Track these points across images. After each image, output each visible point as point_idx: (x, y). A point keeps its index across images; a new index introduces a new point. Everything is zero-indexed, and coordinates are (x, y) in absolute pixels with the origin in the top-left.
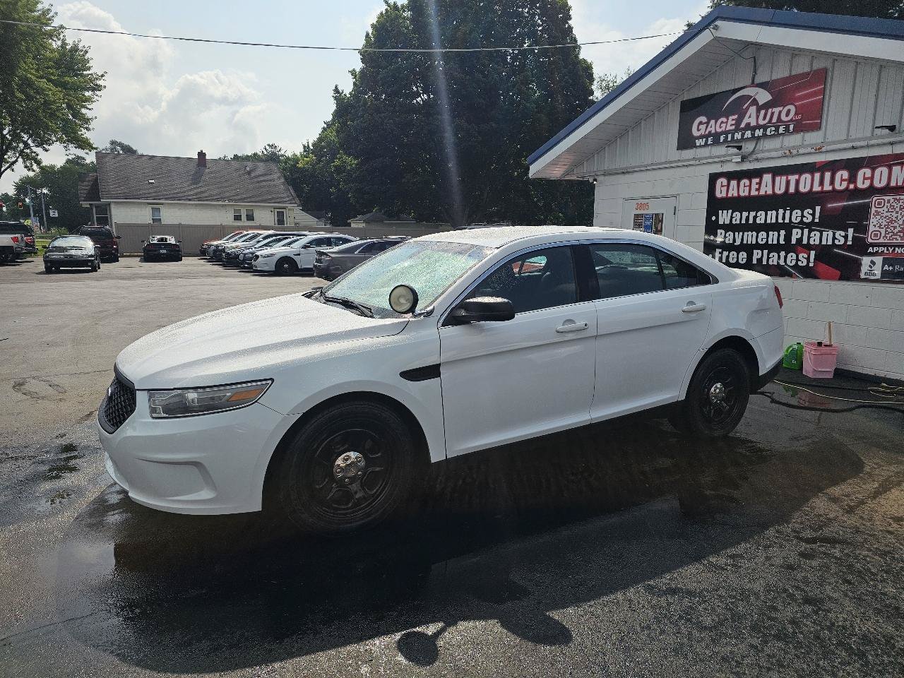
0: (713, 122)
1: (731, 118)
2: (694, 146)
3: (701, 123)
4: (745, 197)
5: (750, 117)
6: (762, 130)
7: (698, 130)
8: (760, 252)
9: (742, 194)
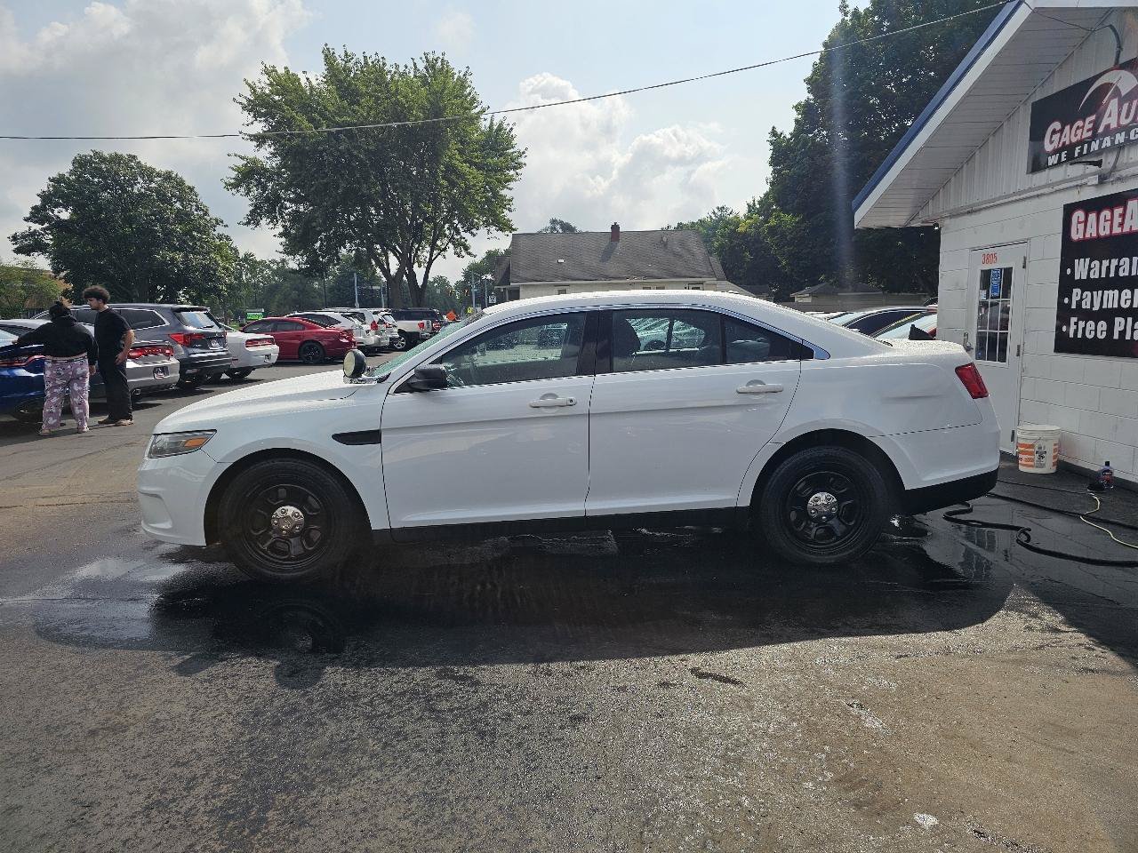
0: (1068, 128)
1: (1088, 120)
2: (1047, 167)
3: (1054, 132)
4: (1106, 238)
5: (1110, 116)
6: (1123, 133)
7: (1051, 142)
8: (1122, 320)
9: (1102, 233)
